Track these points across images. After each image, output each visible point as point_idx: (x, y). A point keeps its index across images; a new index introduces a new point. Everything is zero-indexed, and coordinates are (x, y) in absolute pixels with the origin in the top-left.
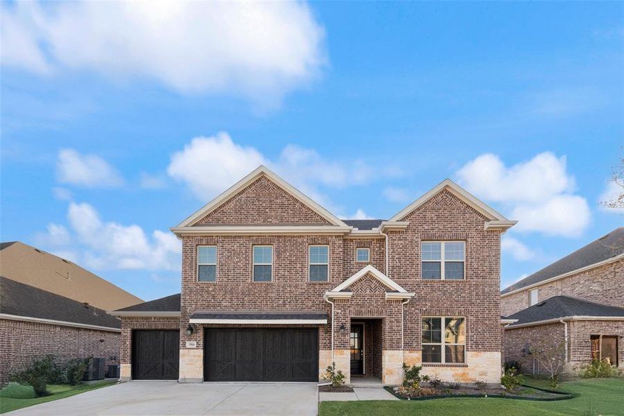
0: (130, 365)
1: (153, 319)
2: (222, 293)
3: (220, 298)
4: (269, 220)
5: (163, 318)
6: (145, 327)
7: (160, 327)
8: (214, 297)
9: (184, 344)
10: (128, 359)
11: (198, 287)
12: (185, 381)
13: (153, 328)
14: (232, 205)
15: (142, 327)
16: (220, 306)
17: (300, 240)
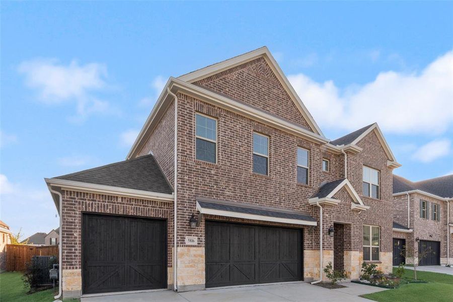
0: (80, 271)
1: (120, 200)
2: (225, 179)
3: (222, 184)
4: (268, 109)
5: (137, 200)
6: (108, 211)
7: (131, 213)
8: (216, 183)
9: (183, 240)
10: (78, 261)
11: (199, 167)
12: (185, 289)
13: (121, 213)
14: (234, 75)
15: (101, 211)
16: (223, 194)
17: (291, 139)
